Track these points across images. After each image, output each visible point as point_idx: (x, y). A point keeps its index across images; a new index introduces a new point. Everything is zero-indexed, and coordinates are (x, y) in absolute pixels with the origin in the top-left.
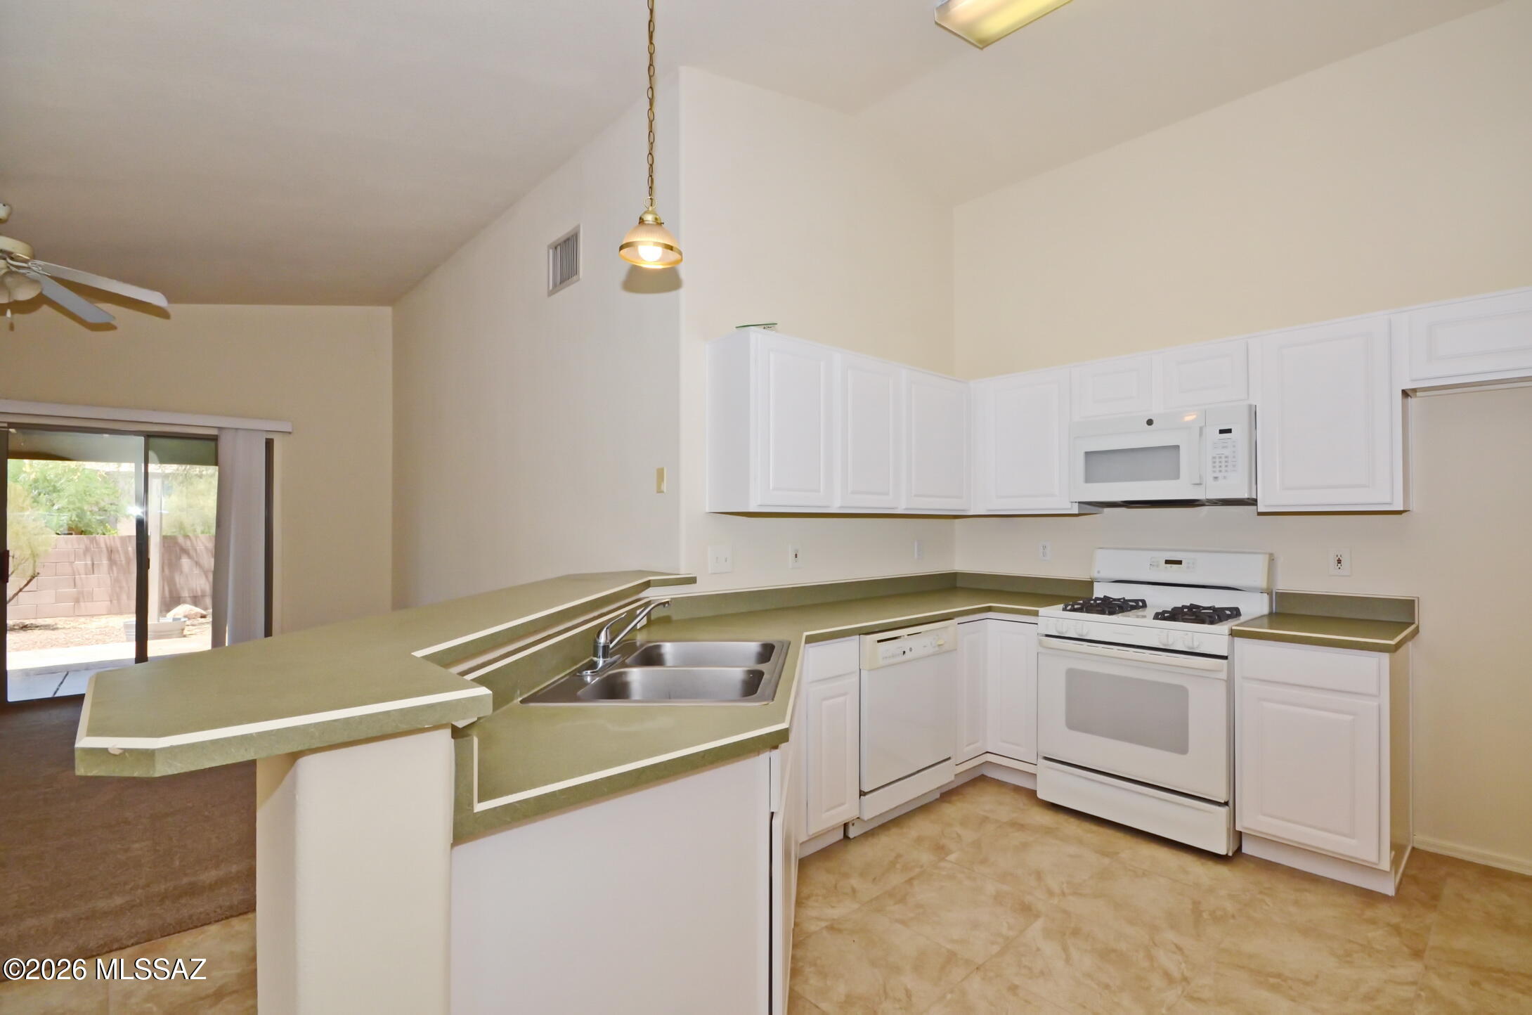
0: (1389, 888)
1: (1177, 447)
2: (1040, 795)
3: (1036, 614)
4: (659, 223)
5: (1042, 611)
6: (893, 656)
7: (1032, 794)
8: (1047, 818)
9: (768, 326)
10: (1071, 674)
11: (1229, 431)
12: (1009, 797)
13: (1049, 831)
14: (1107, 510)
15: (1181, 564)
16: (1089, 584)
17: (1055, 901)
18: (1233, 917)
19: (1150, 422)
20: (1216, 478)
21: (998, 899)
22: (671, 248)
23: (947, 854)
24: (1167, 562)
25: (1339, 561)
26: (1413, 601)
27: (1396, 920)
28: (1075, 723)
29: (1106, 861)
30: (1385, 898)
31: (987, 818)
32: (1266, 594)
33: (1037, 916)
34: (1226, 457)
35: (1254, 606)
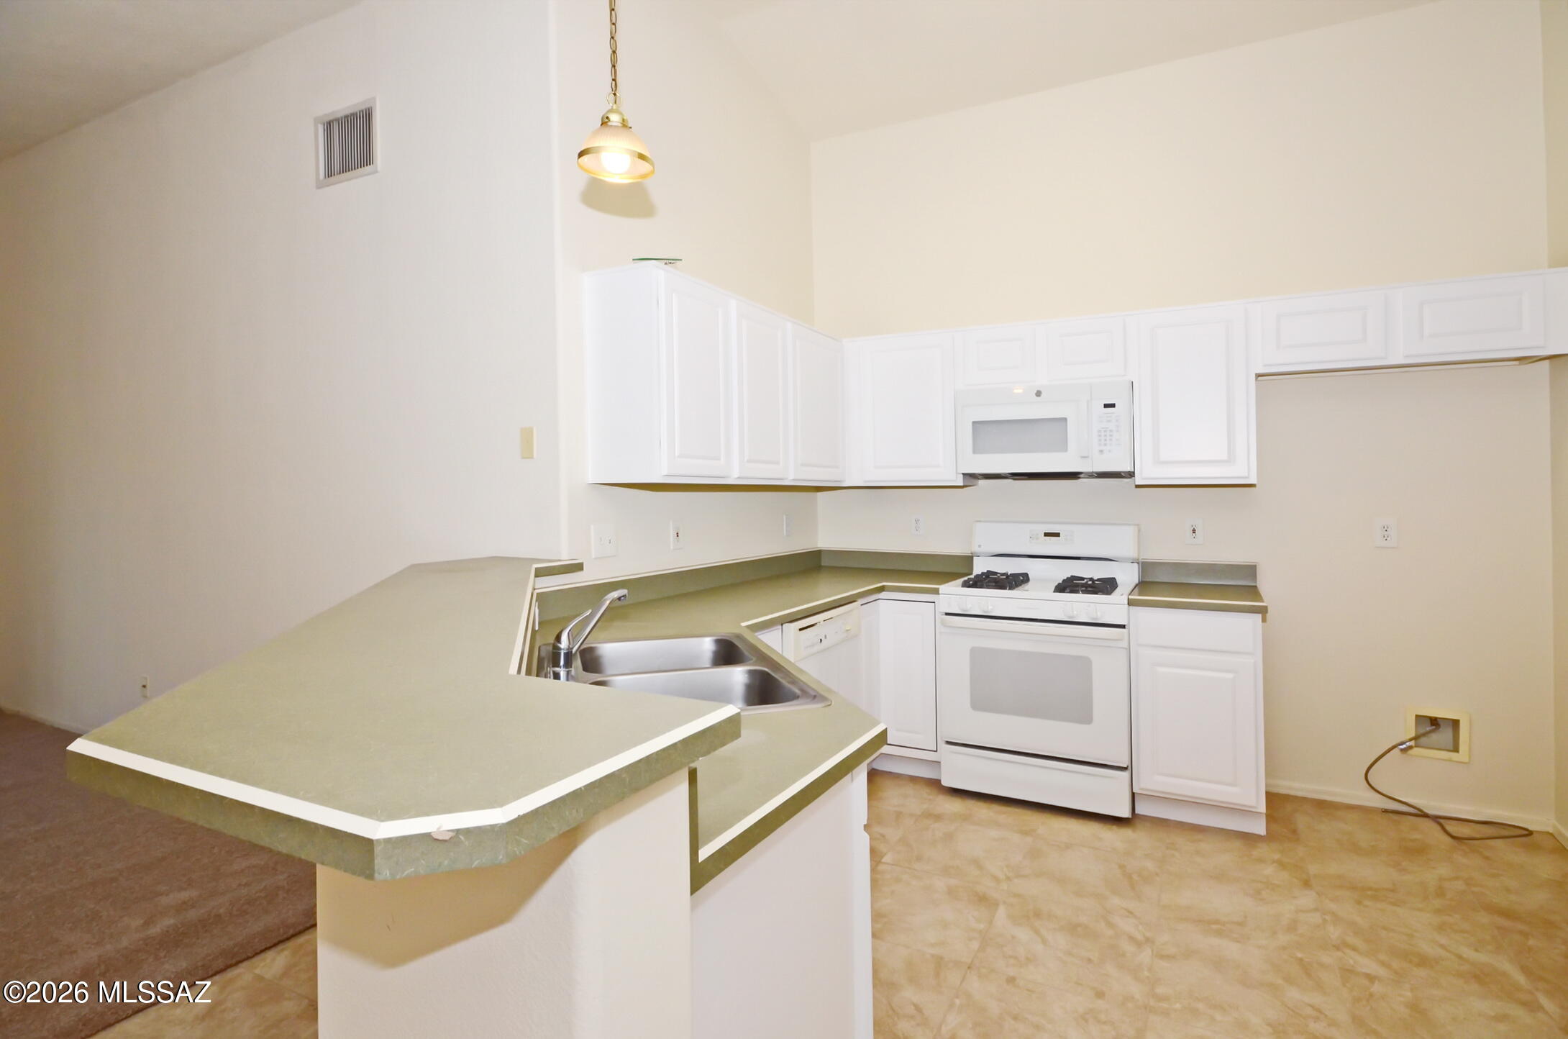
0: (1259, 828)
1: (1065, 420)
2: (944, 783)
3: (936, 592)
4: (624, 125)
5: (943, 588)
6: (813, 645)
7: (935, 784)
8: (956, 805)
9: (670, 261)
10: (975, 653)
11: (1113, 406)
12: (910, 790)
13: (966, 818)
14: (982, 482)
15: (1059, 536)
16: (968, 560)
17: (1004, 886)
18: (1157, 874)
19: (1038, 394)
20: (1101, 451)
21: (951, 892)
22: (641, 157)
23: (882, 857)
24: (1046, 535)
25: (1194, 531)
26: (1255, 566)
27: (1277, 856)
28: (981, 702)
29: (1029, 839)
30: (1259, 836)
31: (901, 813)
32: (1136, 564)
33: (997, 905)
34: (1111, 431)
35: (1127, 577)
